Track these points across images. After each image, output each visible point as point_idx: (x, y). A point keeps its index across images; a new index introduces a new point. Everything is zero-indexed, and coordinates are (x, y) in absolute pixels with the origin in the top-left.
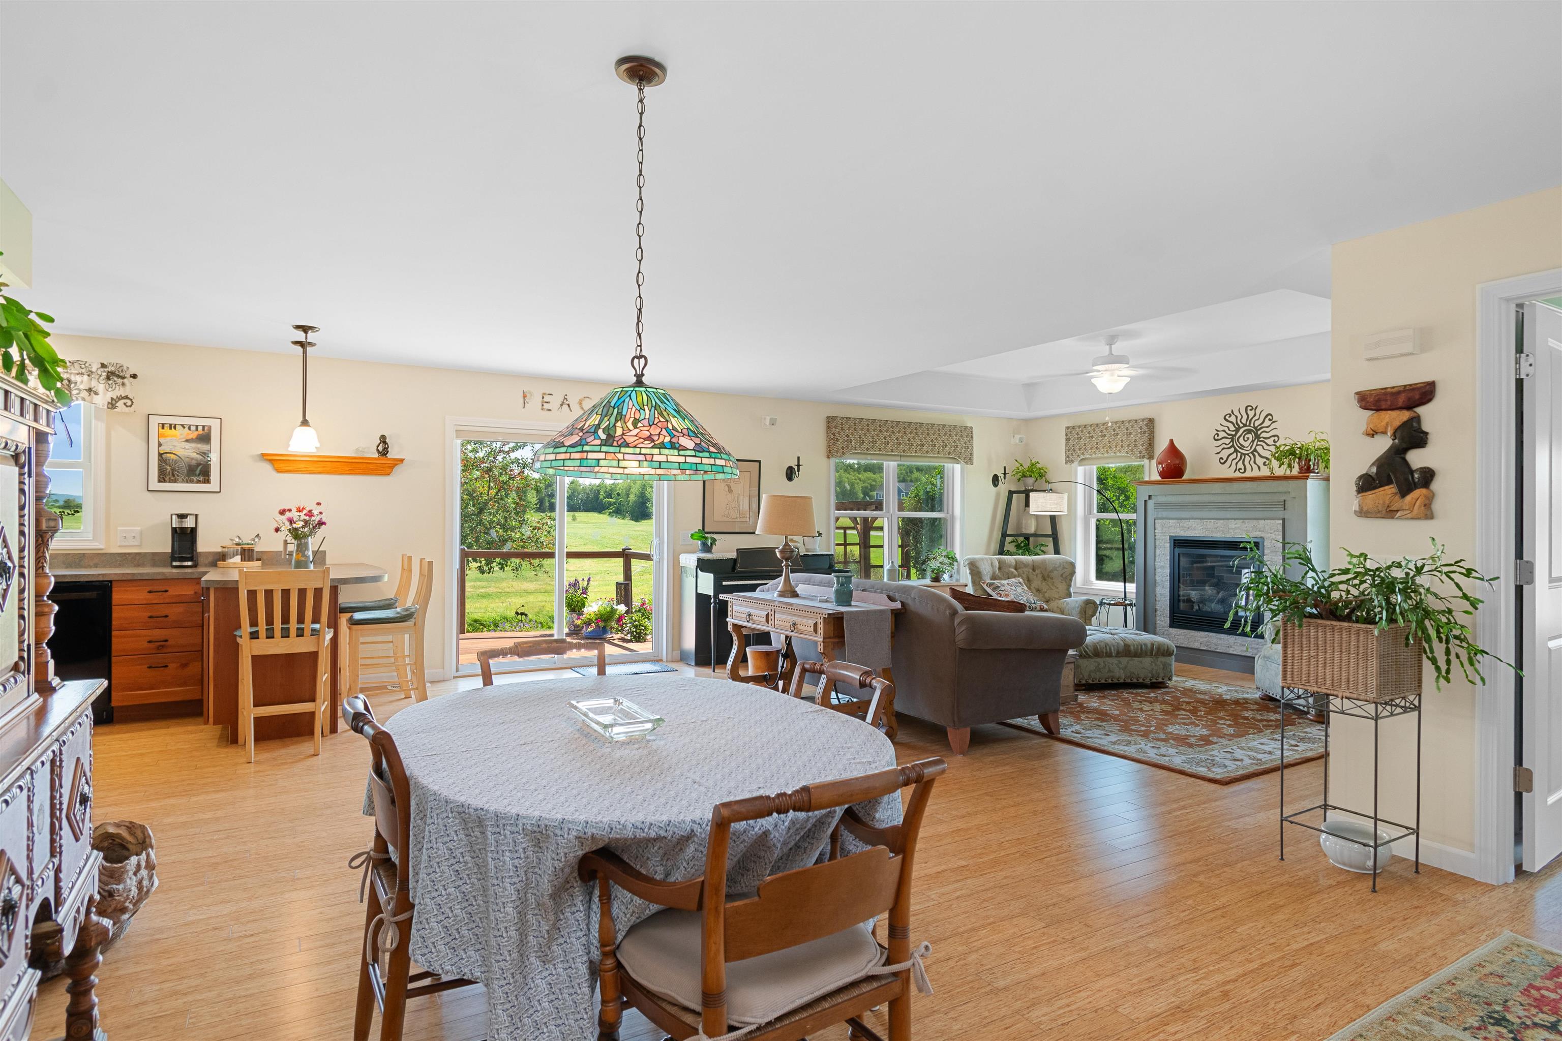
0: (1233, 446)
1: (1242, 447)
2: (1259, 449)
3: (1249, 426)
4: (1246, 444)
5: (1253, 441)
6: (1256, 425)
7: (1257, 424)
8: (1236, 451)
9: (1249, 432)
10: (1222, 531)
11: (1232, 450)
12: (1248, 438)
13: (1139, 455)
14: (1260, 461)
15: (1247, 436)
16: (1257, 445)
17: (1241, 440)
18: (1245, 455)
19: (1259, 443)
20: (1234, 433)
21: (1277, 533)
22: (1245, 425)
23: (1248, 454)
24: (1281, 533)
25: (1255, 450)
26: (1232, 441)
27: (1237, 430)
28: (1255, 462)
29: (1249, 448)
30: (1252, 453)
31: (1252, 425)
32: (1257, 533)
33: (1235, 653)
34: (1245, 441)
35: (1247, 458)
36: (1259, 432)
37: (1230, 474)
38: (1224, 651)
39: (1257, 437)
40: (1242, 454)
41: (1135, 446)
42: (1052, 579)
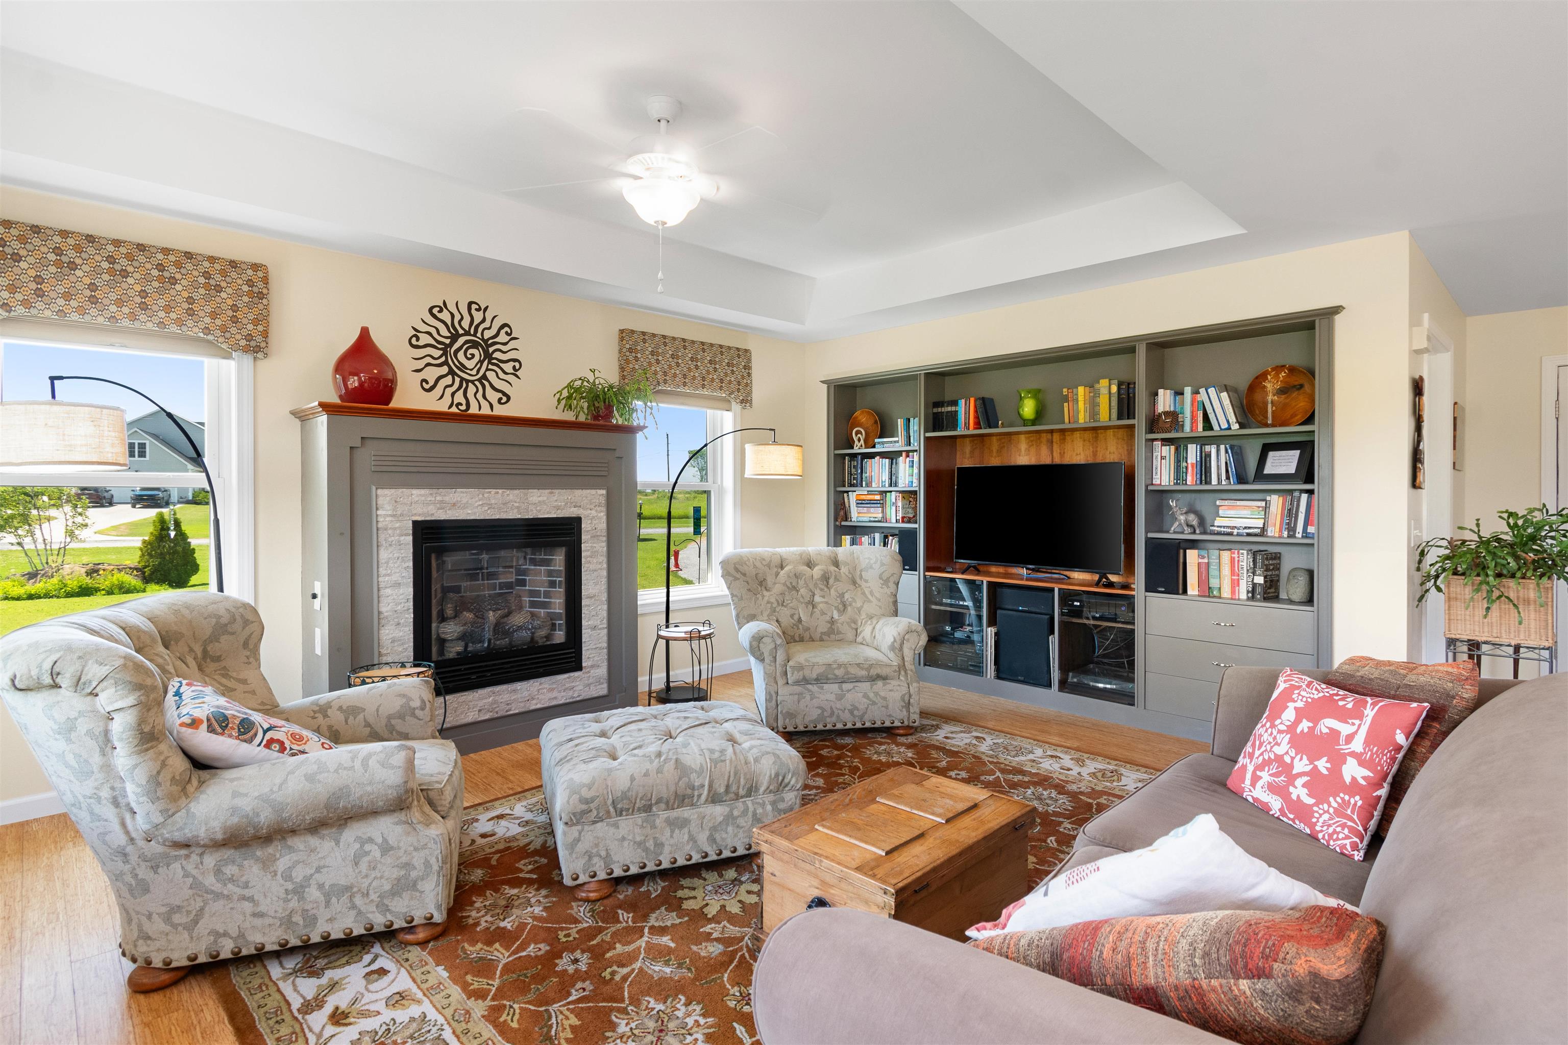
0: (446, 363)
1: (463, 367)
2: (491, 375)
3: (475, 335)
4: (470, 364)
5: (481, 362)
6: (486, 337)
7: (488, 334)
8: (451, 372)
9: (475, 345)
10: (518, 508)
11: (445, 369)
12: (473, 356)
13: (243, 343)
14: (493, 396)
15: (471, 351)
16: (487, 369)
17: (461, 355)
18: (468, 381)
19: (490, 367)
20: (448, 341)
21: (599, 509)
22: (467, 333)
23: (473, 382)
24: (604, 509)
25: (484, 377)
26: (445, 353)
27: (454, 337)
28: (484, 397)
29: (474, 372)
30: (479, 380)
31: (479, 335)
32: (573, 509)
33: (539, 706)
34: (469, 359)
35: (471, 389)
36: (491, 350)
37: (443, 406)
38: (523, 710)
39: (488, 356)
40: (462, 379)
41: (235, 320)
42: (218, 659)
